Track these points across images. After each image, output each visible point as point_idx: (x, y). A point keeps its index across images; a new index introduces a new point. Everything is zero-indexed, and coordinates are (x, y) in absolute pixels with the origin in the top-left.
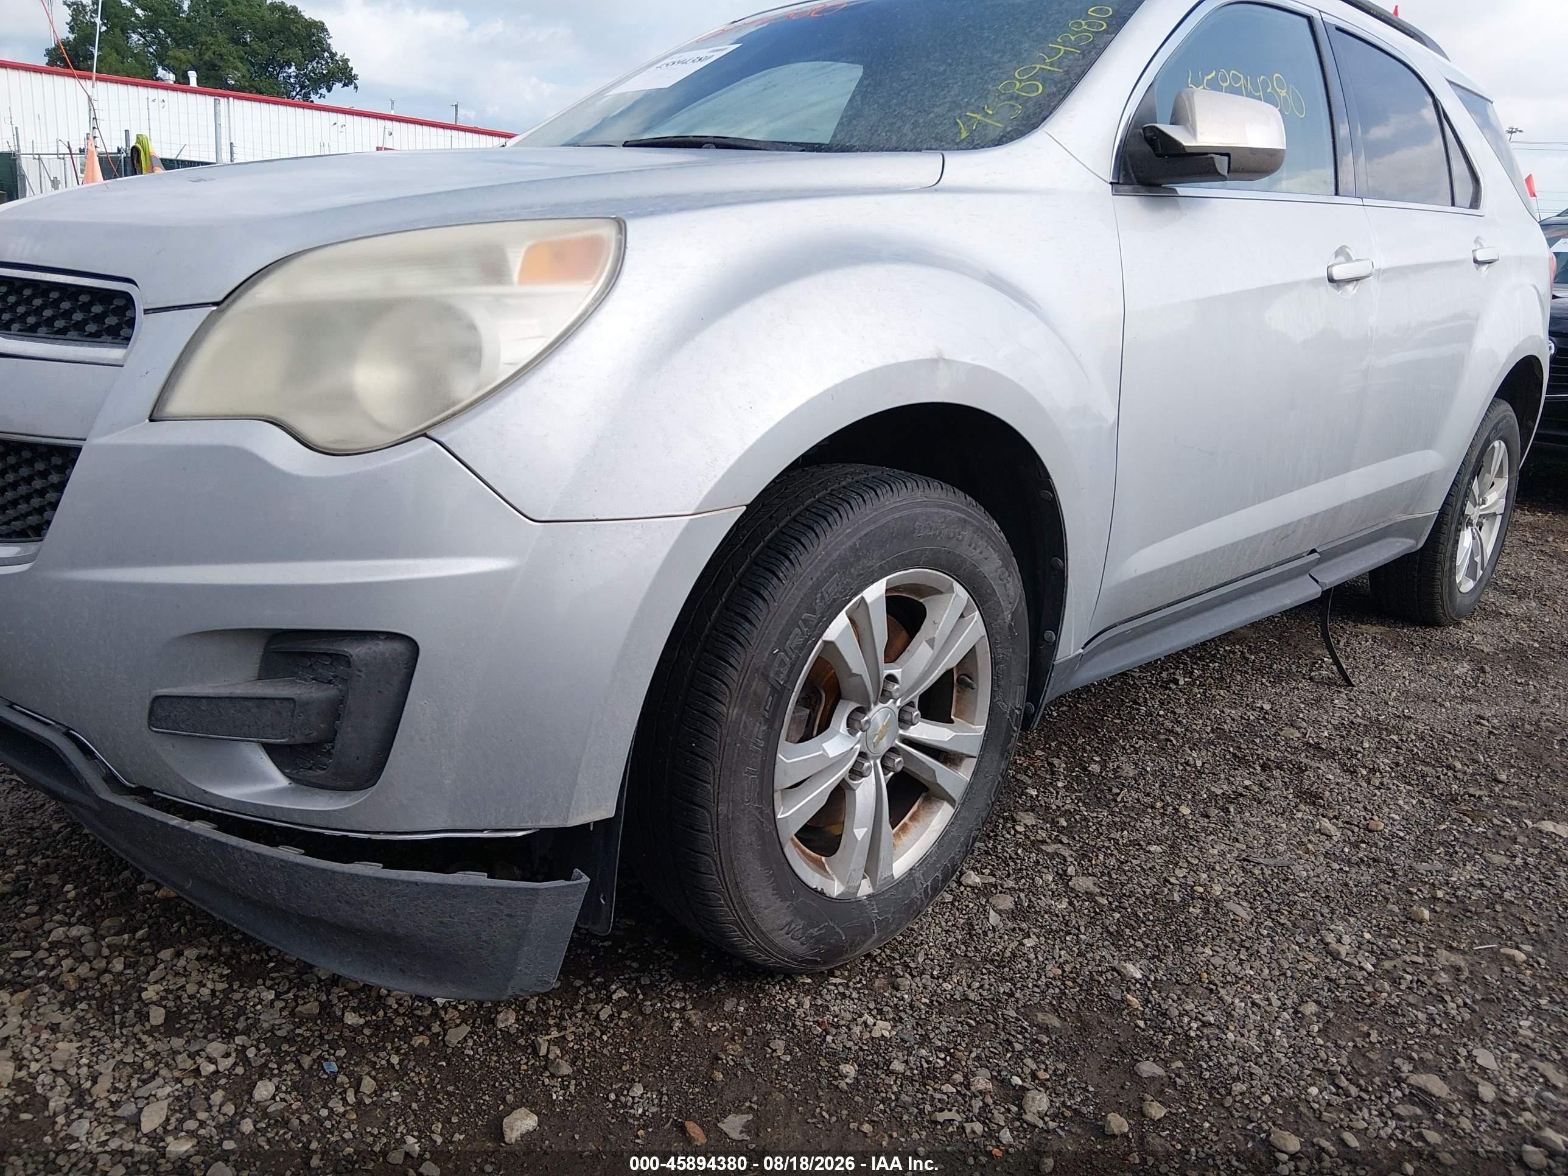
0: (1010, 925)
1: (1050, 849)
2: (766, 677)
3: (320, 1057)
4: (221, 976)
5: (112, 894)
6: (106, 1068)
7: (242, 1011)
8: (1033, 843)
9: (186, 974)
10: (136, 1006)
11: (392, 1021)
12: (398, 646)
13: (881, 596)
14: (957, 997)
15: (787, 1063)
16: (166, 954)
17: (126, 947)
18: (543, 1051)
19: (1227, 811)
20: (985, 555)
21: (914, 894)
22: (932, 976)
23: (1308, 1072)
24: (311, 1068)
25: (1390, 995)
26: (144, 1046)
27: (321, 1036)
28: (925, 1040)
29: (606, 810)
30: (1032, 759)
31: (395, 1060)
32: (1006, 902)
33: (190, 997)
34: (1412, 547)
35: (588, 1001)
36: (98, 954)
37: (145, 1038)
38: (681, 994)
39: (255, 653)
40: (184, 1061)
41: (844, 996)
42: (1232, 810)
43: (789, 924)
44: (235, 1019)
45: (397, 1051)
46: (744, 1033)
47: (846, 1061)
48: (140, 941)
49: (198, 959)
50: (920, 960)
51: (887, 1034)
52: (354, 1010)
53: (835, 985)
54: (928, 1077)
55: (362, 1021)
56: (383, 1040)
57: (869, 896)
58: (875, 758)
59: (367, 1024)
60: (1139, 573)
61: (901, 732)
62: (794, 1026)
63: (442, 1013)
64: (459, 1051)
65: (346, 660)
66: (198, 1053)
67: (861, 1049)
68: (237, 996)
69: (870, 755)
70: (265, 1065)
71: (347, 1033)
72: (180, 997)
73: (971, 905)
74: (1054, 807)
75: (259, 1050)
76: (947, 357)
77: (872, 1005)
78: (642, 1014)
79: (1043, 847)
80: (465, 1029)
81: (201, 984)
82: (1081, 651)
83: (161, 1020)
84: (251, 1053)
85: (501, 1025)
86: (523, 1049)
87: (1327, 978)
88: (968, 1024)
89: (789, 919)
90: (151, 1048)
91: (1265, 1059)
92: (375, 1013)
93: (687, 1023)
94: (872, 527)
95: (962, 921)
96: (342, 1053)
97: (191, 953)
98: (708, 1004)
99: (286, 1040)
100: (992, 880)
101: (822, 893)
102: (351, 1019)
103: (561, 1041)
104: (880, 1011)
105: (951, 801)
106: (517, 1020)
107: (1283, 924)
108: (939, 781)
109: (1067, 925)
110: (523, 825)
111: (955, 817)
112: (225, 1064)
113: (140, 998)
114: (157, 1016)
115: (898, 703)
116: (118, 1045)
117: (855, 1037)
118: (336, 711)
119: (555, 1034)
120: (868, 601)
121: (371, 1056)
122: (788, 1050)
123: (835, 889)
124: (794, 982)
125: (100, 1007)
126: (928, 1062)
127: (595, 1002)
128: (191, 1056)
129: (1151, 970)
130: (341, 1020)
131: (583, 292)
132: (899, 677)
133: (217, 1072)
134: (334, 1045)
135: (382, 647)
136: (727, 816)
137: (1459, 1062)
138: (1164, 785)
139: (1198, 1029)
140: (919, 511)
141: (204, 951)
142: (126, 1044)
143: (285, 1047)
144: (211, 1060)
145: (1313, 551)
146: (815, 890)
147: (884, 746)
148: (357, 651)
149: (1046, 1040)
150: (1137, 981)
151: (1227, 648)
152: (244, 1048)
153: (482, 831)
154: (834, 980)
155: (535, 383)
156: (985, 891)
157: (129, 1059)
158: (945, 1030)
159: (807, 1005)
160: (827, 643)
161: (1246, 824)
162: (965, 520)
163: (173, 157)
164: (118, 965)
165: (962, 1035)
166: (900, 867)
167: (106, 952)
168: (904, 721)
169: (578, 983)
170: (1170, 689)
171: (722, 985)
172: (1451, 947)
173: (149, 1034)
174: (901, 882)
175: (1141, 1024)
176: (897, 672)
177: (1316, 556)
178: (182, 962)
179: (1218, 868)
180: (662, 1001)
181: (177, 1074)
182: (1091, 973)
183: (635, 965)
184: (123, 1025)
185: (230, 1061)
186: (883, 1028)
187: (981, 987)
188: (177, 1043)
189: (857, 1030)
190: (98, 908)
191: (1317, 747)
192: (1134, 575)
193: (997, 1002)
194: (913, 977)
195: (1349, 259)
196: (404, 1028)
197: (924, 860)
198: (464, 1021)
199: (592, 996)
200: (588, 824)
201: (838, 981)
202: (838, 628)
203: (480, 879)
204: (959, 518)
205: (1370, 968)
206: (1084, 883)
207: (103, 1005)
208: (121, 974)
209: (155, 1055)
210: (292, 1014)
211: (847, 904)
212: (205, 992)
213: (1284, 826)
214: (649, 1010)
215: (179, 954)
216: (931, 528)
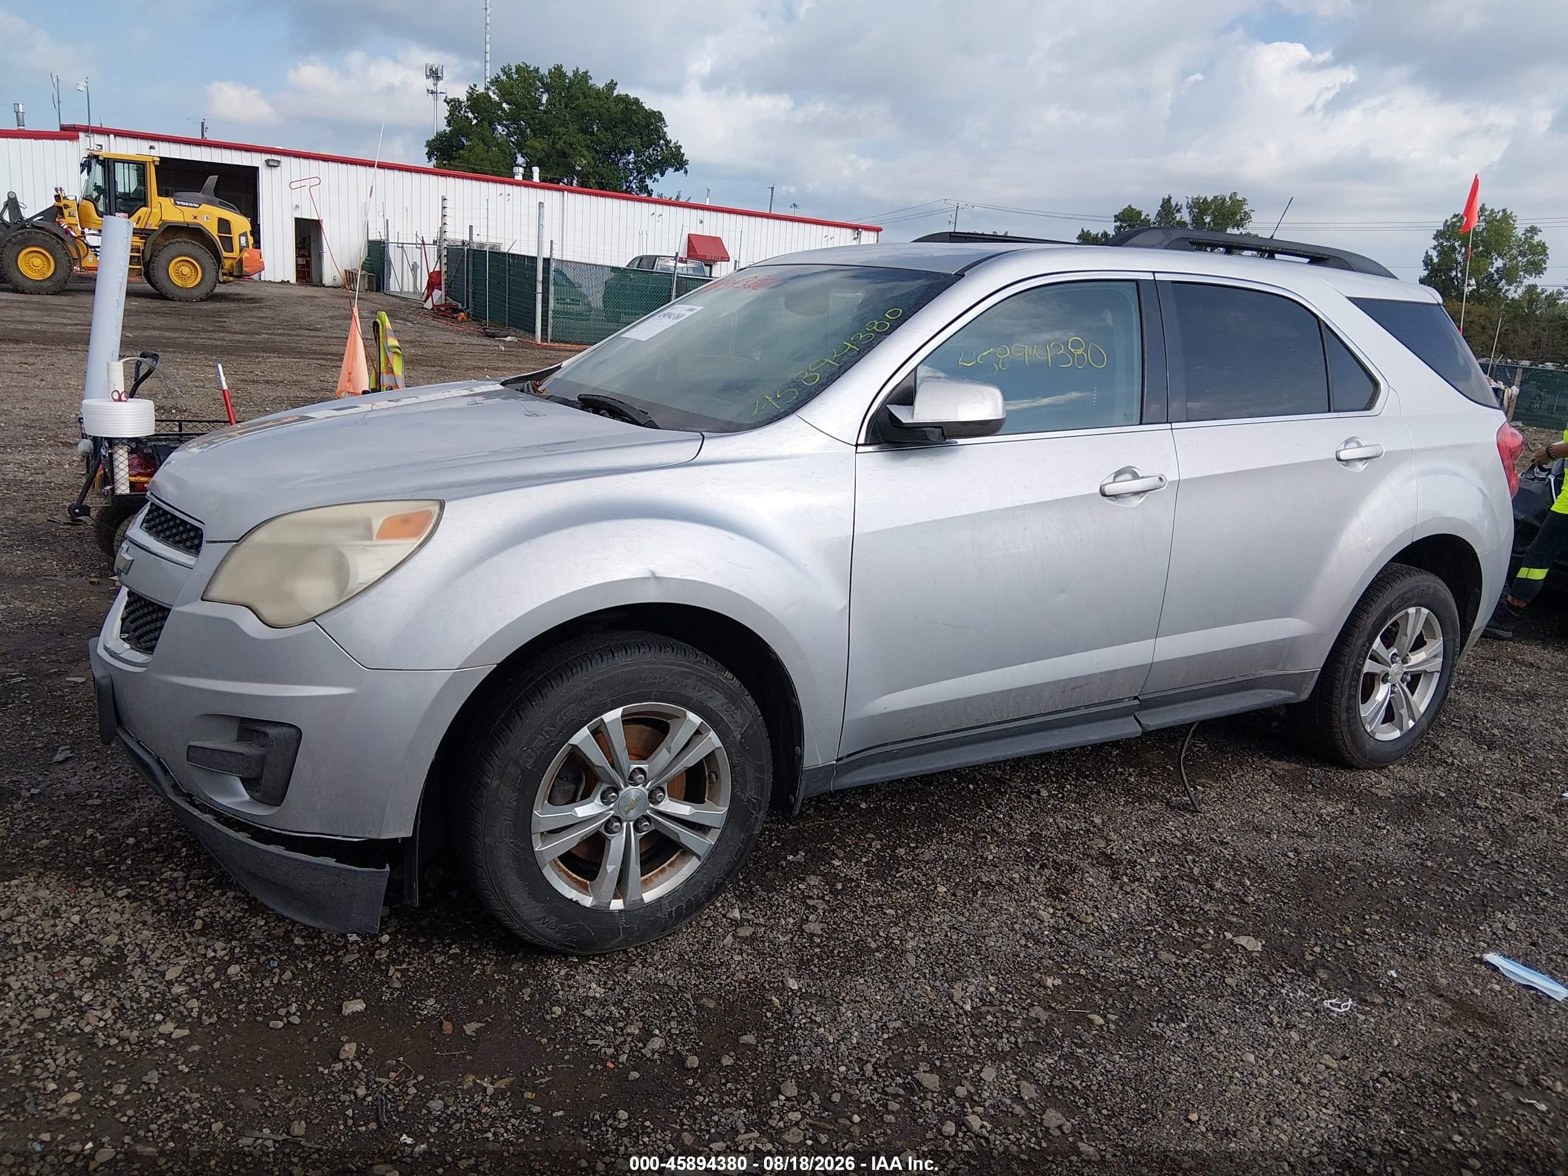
0: (737, 945)
1: (810, 902)
2: (517, 763)
3: (272, 958)
4: (242, 909)
5: (205, 857)
6: (162, 947)
7: (244, 928)
8: (805, 896)
9: (224, 906)
10: (190, 919)
11: (320, 945)
12: (292, 730)
13: (617, 719)
14: (661, 983)
15: (526, 1001)
16: (217, 893)
17: (199, 887)
18: (390, 974)
19: (975, 893)
20: (709, 695)
21: (659, 915)
22: (656, 969)
23: (851, 1058)
24: (264, 962)
25: (965, 1027)
26: (185, 938)
27: (278, 948)
28: (618, 1003)
29: (408, 833)
30: (860, 839)
31: (310, 966)
32: (745, 932)
33: (220, 918)
34: (1292, 698)
35: (436, 951)
36: (184, 888)
37: (187, 935)
38: (491, 957)
39: (235, 726)
40: (201, 950)
41: (590, 971)
42: (979, 893)
43: (545, 918)
44: (238, 933)
45: (313, 962)
46: (513, 982)
47: (561, 1006)
48: (209, 885)
49: (235, 898)
50: (656, 958)
51: (598, 995)
52: (303, 937)
53: (590, 965)
54: (604, 1022)
55: (303, 943)
56: (310, 955)
57: (620, 911)
58: (628, 821)
59: (305, 946)
60: (888, 710)
61: (651, 805)
62: (546, 983)
63: (349, 946)
64: (347, 966)
65: (266, 735)
66: (209, 946)
67: (576, 1001)
68: (245, 920)
69: (623, 818)
70: (241, 957)
71: (292, 948)
72: (215, 917)
73: (720, 930)
74: (843, 875)
75: (241, 948)
76: (658, 575)
77: (602, 980)
78: (462, 963)
79: (808, 901)
80: (358, 955)
81: (229, 912)
82: (834, 762)
83: (200, 927)
84: (237, 950)
85: (377, 957)
86: (382, 971)
87: (931, 1010)
88: (654, 998)
89: (544, 915)
90: (188, 940)
91: (831, 1047)
92: (312, 941)
93: (483, 972)
94: (604, 676)
95: (705, 939)
96: (284, 958)
97: (231, 894)
98: (503, 965)
99: (259, 947)
100: (751, 917)
101: (577, 902)
102: (298, 941)
103: (404, 972)
104: (605, 983)
105: (698, 857)
106: (388, 956)
107: (935, 973)
108: (682, 841)
109: (777, 951)
110: (357, 835)
111: (701, 867)
112: (220, 953)
113: (194, 914)
114: (198, 925)
115: (647, 786)
116: (173, 936)
117: (577, 995)
118: (262, 761)
119: (404, 966)
120: (606, 721)
121: (298, 962)
122: (532, 996)
123: (587, 901)
124: (566, 959)
125: (172, 916)
126: (611, 1014)
127: (439, 952)
128: (206, 948)
129: (809, 986)
130: (293, 941)
131: (408, 545)
132: (646, 770)
133: (214, 957)
134: (283, 953)
135: (285, 730)
136: (490, 845)
137: (968, 1072)
138: (945, 870)
139: (804, 1024)
140: (646, 667)
141: (238, 894)
142: (177, 937)
143: (257, 951)
144: (215, 951)
145: (1136, 698)
146: (571, 900)
147: (634, 814)
148: (272, 731)
149: (694, 1013)
150: (792, 990)
151: (1120, 770)
152: (235, 947)
153: (337, 836)
154: (591, 962)
155: (373, 593)
156: (737, 924)
157: (175, 944)
158: (636, 998)
159: (563, 972)
160: (574, 746)
161: (983, 905)
162: (690, 673)
163: (506, 251)
164: (190, 896)
165: (645, 1002)
166: (649, 896)
167: (188, 888)
168: (652, 797)
169: (435, 941)
170: (1030, 798)
171: (520, 954)
172: (1050, 1007)
173: (191, 933)
174: (651, 905)
175: (769, 1015)
176: (644, 766)
177: (1137, 702)
178: (224, 898)
179: (926, 931)
180: (477, 958)
181: (195, 955)
182: (765, 981)
183: (475, 936)
184: (179, 927)
185: (224, 952)
186: (597, 991)
187: (682, 979)
188: (202, 939)
189: (581, 990)
190: (195, 863)
191: (1109, 857)
192: (885, 711)
193: (682, 989)
194: (644, 966)
195: (1136, 476)
196: (324, 951)
197: (670, 894)
198: (359, 952)
199: (439, 950)
200: (397, 839)
201: (594, 963)
202: (582, 737)
203: (331, 862)
204: (684, 672)
205: (968, 1007)
206: (814, 927)
207: (174, 915)
208: (191, 900)
209: (188, 945)
210: (269, 934)
211: (600, 913)
212: (229, 915)
213: (1012, 910)
214: (466, 962)
215: (223, 894)
216: (656, 678)
